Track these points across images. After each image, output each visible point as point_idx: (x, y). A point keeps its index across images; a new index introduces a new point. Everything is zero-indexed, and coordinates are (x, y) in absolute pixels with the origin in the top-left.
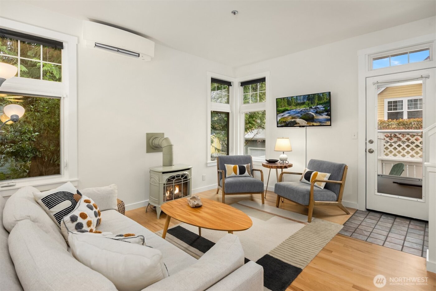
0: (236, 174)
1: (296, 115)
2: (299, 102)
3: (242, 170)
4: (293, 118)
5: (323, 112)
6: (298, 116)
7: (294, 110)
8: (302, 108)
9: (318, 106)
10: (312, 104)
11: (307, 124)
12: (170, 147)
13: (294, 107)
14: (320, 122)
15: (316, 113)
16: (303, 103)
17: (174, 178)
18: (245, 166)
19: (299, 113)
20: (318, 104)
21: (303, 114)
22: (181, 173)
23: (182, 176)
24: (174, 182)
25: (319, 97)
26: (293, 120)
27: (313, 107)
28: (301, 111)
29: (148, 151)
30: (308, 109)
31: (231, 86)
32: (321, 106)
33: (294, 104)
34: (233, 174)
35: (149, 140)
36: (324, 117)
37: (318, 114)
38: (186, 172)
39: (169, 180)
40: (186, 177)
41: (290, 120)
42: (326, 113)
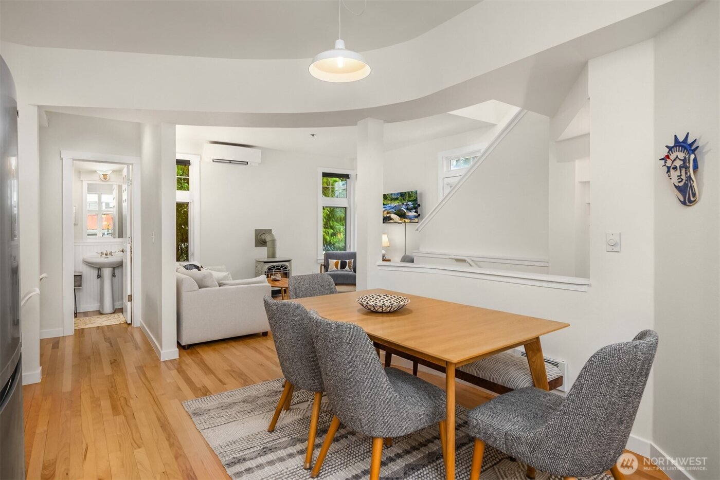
0: (337, 268)
1: (391, 210)
2: (393, 197)
3: (343, 266)
4: (388, 213)
5: (412, 209)
6: (393, 212)
7: (389, 205)
8: (395, 204)
9: (409, 203)
10: (404, 200)
11: (400, 220)
12: (273, 241)
13: (389, 202)
14: (410, 219)
15: (407, 209)
16: (397, 199)
17: (274, 267)
18: (347, 261)
19: (393, 208)
20: (409, 201)
21: (397, 209)
22: (281, 264)
23: (282, 267)
24: (274, 271)
25: (409, 194)
26: (388, 215)
27: (405, 204)
28: (395, 206)
29: (256, 246)
30: (400, 205)
31: (349, 178)
32: (411, 203)
33: (389, 198)
34: (335, 268)
35: (257, 236)
36: (413, 214)
37: (408, 211)
38: (287, 264)
39: (269, 269)
40: (286, 268)
41: (386, 215)
42: (414, 210)
